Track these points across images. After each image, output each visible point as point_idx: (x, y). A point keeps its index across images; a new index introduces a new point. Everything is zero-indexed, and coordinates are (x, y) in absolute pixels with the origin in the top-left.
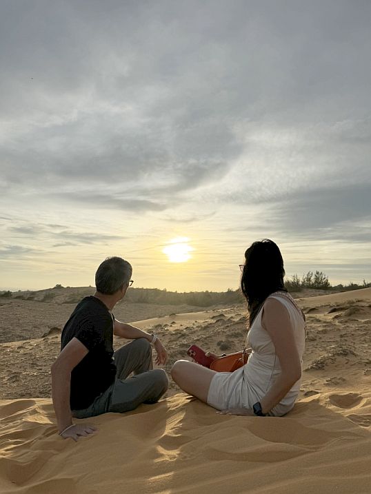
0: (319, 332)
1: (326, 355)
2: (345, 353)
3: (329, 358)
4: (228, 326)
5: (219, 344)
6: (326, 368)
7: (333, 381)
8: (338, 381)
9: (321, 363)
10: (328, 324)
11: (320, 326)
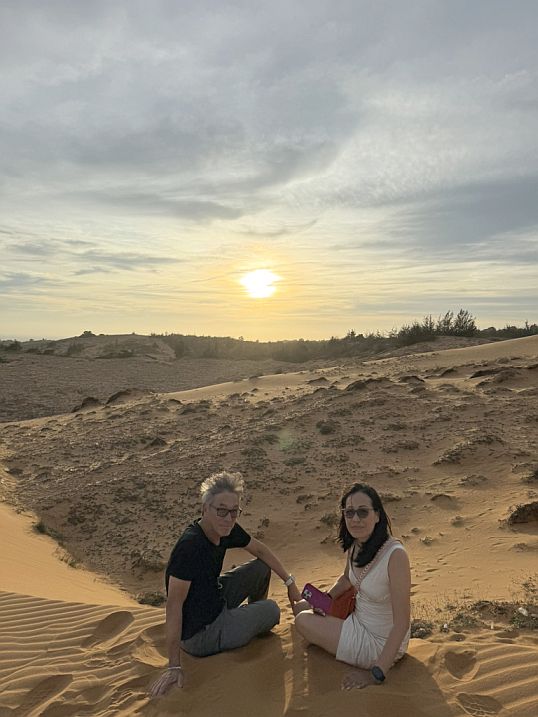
0: (456, 409)
1: (464, 443)
2: (489, 441)
3: (467, 447)
4: (331, 400)
5: (318, 426)
6: (462, 461)
7: (470, 480)
8: (477, 481)
9: (457, 454)
10: (470, 396)
11: (458, 399)
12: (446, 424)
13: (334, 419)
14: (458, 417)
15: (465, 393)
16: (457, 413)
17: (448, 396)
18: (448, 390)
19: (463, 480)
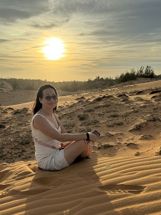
0: (141, 107)
1: (143, 121)
2: (154, 120)
3: (144, 123)
4: (85, 105)
5: (78, 117)
6: (142, 129)
7: (145, 137)
8: (148, 137)
9: (139, 126)
10: (148, 102)
11: (142, 103)
12: (136, 114)
13: (86, 114)
14: (141, 111)
15: (146, 101)
16: (141, 109)
17: (138, 102)
18: (138, 100)
19: (141, 137)
